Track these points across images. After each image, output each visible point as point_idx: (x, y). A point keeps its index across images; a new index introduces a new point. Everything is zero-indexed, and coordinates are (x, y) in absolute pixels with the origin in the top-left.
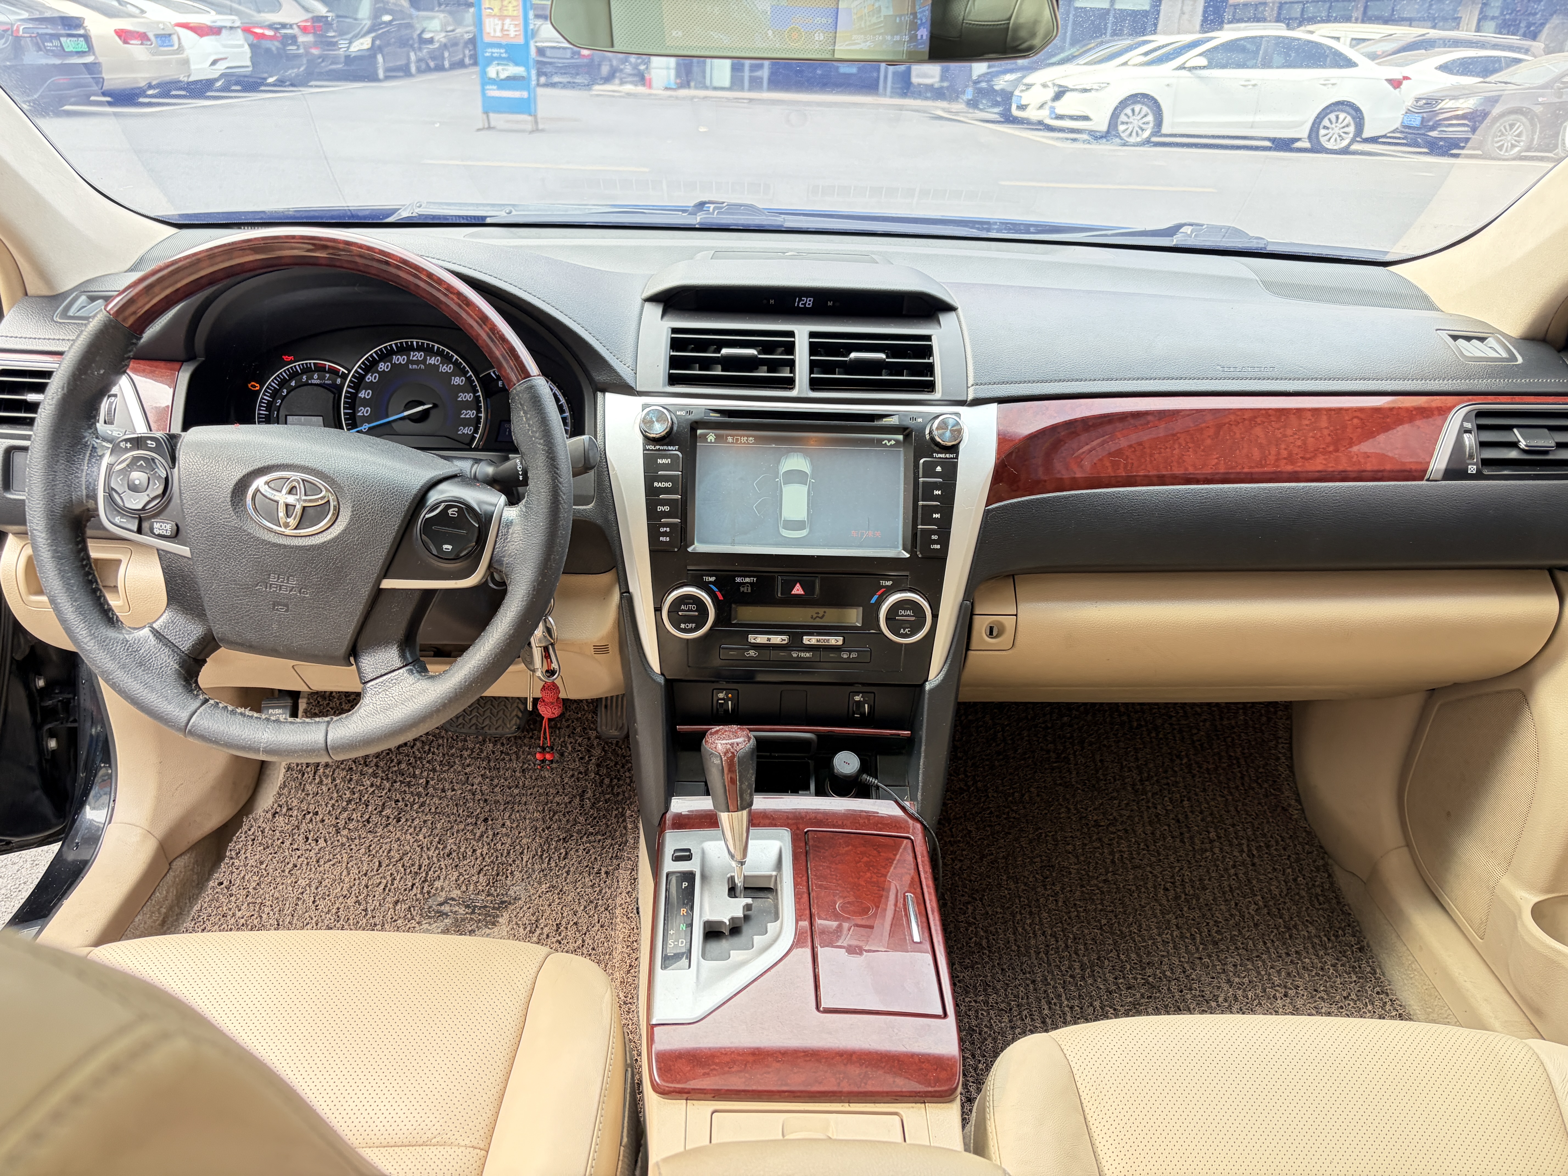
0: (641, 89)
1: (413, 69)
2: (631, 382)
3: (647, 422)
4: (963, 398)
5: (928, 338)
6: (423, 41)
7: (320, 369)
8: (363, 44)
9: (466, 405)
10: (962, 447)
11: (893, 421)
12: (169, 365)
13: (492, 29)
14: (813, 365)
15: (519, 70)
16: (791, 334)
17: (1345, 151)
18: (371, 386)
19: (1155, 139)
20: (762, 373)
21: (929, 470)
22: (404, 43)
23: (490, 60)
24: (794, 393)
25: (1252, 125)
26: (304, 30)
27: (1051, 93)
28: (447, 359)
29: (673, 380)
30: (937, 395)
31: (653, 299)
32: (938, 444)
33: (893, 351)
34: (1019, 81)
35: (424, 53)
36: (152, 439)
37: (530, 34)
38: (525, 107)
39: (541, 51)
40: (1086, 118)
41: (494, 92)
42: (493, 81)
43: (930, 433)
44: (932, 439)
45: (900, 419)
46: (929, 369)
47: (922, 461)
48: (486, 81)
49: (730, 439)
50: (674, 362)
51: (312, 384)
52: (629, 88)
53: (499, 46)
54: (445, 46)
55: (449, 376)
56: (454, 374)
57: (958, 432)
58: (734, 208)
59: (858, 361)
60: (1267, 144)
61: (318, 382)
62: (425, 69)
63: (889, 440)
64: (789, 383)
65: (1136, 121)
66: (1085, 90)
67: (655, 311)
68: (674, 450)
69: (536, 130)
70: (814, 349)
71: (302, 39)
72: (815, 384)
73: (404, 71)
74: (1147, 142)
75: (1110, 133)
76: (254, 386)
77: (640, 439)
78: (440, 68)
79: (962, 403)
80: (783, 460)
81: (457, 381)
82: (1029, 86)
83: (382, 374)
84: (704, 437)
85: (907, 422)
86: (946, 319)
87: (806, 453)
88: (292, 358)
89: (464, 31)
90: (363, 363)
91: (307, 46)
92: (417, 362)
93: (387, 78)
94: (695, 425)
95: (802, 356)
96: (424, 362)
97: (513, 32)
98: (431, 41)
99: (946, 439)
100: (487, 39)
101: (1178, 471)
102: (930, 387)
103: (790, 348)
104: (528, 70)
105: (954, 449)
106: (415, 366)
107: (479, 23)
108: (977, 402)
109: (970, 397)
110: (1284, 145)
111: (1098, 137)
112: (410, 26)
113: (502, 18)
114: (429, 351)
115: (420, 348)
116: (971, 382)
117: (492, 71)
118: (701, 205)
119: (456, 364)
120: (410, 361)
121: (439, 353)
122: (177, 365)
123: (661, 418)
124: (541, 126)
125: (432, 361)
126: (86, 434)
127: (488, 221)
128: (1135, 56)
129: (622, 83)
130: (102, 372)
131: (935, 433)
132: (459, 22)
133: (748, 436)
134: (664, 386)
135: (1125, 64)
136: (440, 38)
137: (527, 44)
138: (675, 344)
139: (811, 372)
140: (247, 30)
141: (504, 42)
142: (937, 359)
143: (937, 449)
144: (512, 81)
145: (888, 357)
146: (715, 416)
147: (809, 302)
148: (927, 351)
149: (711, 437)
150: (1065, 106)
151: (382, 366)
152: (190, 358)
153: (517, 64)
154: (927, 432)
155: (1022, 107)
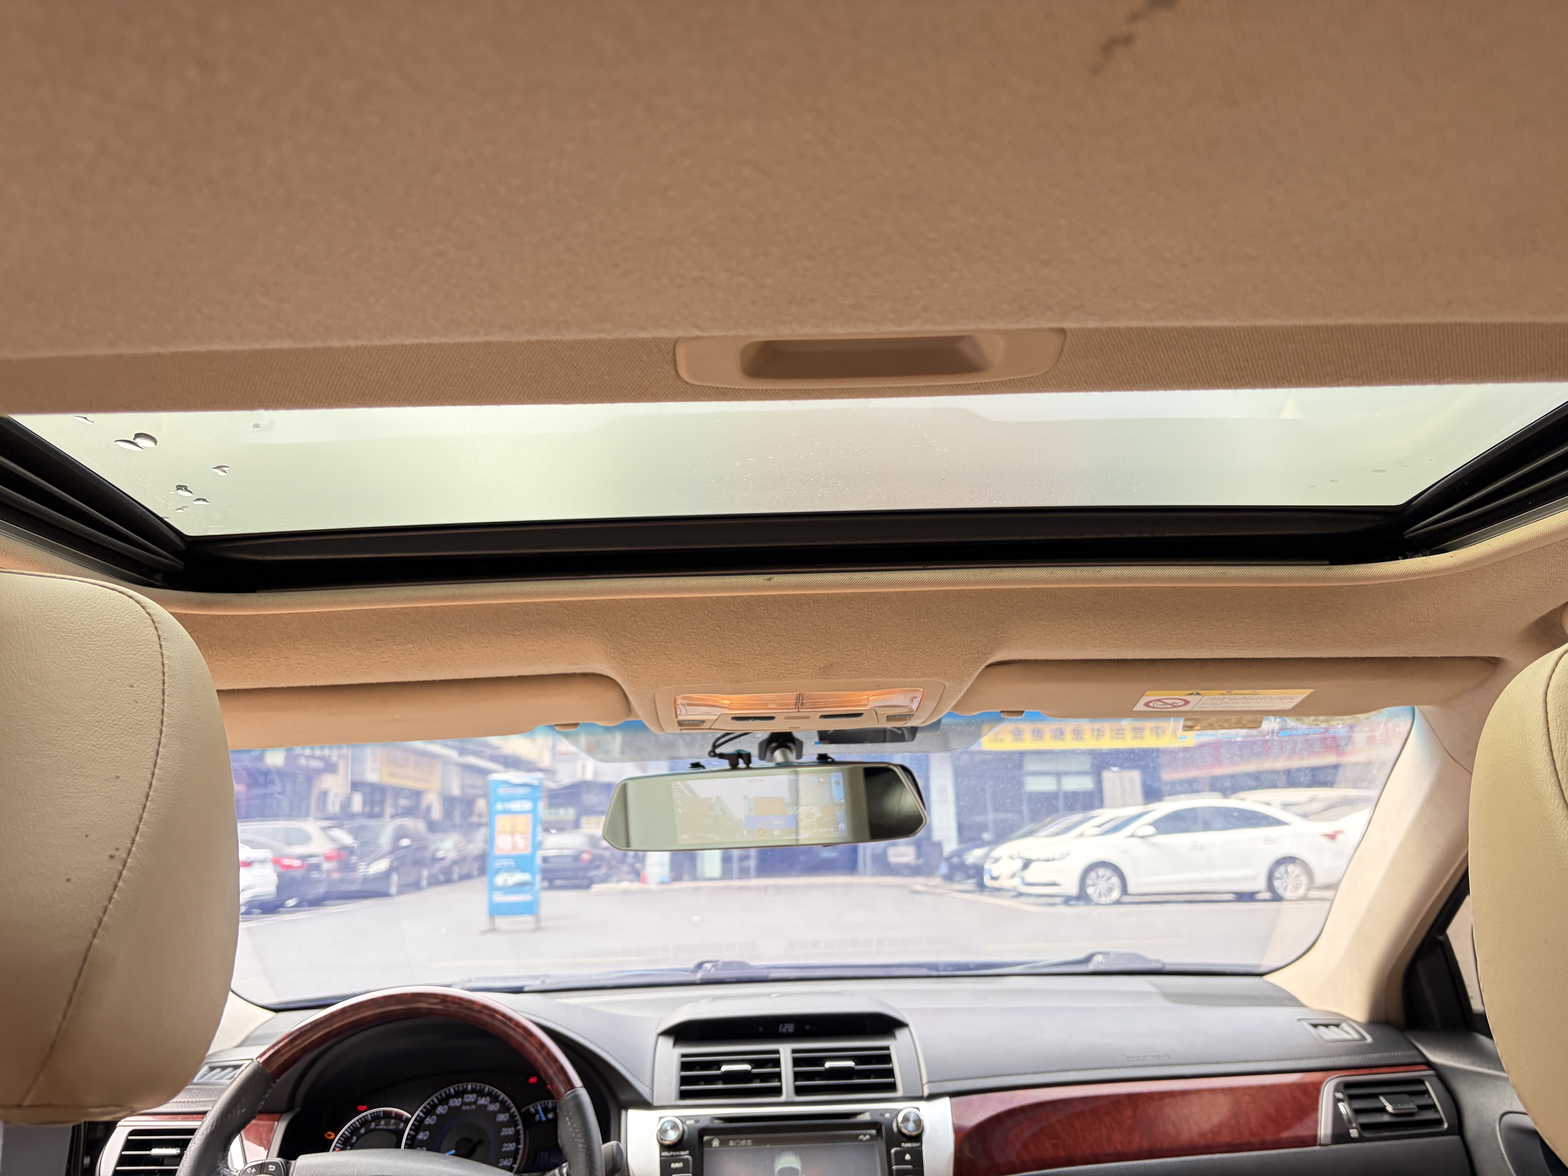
0: (637, 886)
1: (424, 883)
2: (650, 1100)
3: (663, 1132)
4: (919, 1094)
5: (887, 1048)
6: (435, 860)
7: (388, 1115)
8: (382, 865)
9: (508, 1139)
10: (925, 1138)
11: (866, 1117)
12: (271, 1116)
13: (504, 843)
14: (797, 1076)
15: (524, 877)
16: (777, 1052)
17: (1304, 898)
18: (429, 1128)
19: (1125, 899)
20: (756, 1085)
21: (900, 1159)
22: (418, 863)
23: (498, 871)
24: (783, 1098)
25: (1210, 881)
26: (329, 858)
27: (1019, 864)
28: (494, 1099)
29: (684, 1095)
30: (900, 1093)
31: (667, 1033)
32: (904, 1135)
33: (859, 1060)
34: (986, 856)
35: (436, 869)
36: (272, 1163)
37: (537, 845)
38: (529, 909)
39: (545, 860)
40: (1054, 884)
41: (500, 898)
42: (499, 889)
43: (897, 1126)
44: (899, 1130)
45: (871, 1116)
46: (890, 1073)
47: (893, 1151)
48: (493, 888)
49: (731, 1143)
50: (684, 1081)
51: (379, 1130)
52: (625, 885)
53: (508, 857)
54: (455, 863)
55: (495, 1114)
56: (500, 1111)
57: (919, 1123)
58: (728, 965)
59: (832, 1069)
60: (1230, 897)
61: (385, 1127)
62: (434, 882)
63: (865, 1135)
64: (778, 1091)
65: (1102, 885)
66: (1048, 860)
67: (666, 1043)
68: (685, 1154)
69: (538, 928)
70: (796, 1062)
71: (327, 866)
72: (799, 1091)
73: (416, 886)
74: (1118, 902)
75: (1082, 897)
76: (330, 1135)
77: (657, 1148)
78: (448, 881)
79: (920, 1098)
80: (777, 1160)
81: (502, 1117)
82: (997, 860)
83: (439, 1116)
84: (710, 1142)
85: (878, 1118)
86: (901, 1034)
87: (796, 1152)
88: (365, 1107)
89: (475, 847)
90: (425, 1107)
91: (329, 872)
92: (470, 1104)
93: (400, 893)
94: (703, 1132)
95: (787, 1069)
96: (475, 1103)
97: (522, 844)
98: (442, 859)
99: (910, 1128)
100: (497, 852)
101: (1109, 1149)
102: (892, 1087)
103: (777, 1063)
104: (533, 877)
105: (917, 1138)
106: (468, 1107)
107: (490, 840)
108: (932, 1097)
109: (926, 1093)
110: (1246, 897)
111: (1068, 900)
112: (425, 848)
113: (513, 834)
114: (481, 1093)
115: (473, 1091)
116: (925, 1080)
117: (500, 880)
118: (700, 966)
119: (503, 1103)
120: (464, 1104)
121: (489, 1094)
122: (277, 1116)
123: (675, 1127)
124: (543, 924)
125: (483, 1101)
126: (221, 1164)
127: (526, 989)
128: (1088, 828)
129: (619, 881)
130: (243, 1111)
131: (901, 1125)
132: (469, 841)
133: (747, 1139)
134: (676, 1100)
135: (1081, 835)
136: (452, 855)
137: (532, 856)
138: (685, 1066)
139: (796, 1079)
140: (276, 862)
141: (514, 853)
142: (896, 1065)
143: (904, 1139)
144: (521, 886)
145: (856, 1064)
146: (718, 1124)
147: (790, 1028)
148: (887, 1059)
149: (716, 1143)
150: (1031, 875)
151: (441, 1110)
152: (288, 1110)
153: (523, 871)
154: (894, 1125)
155: (994, 878)
